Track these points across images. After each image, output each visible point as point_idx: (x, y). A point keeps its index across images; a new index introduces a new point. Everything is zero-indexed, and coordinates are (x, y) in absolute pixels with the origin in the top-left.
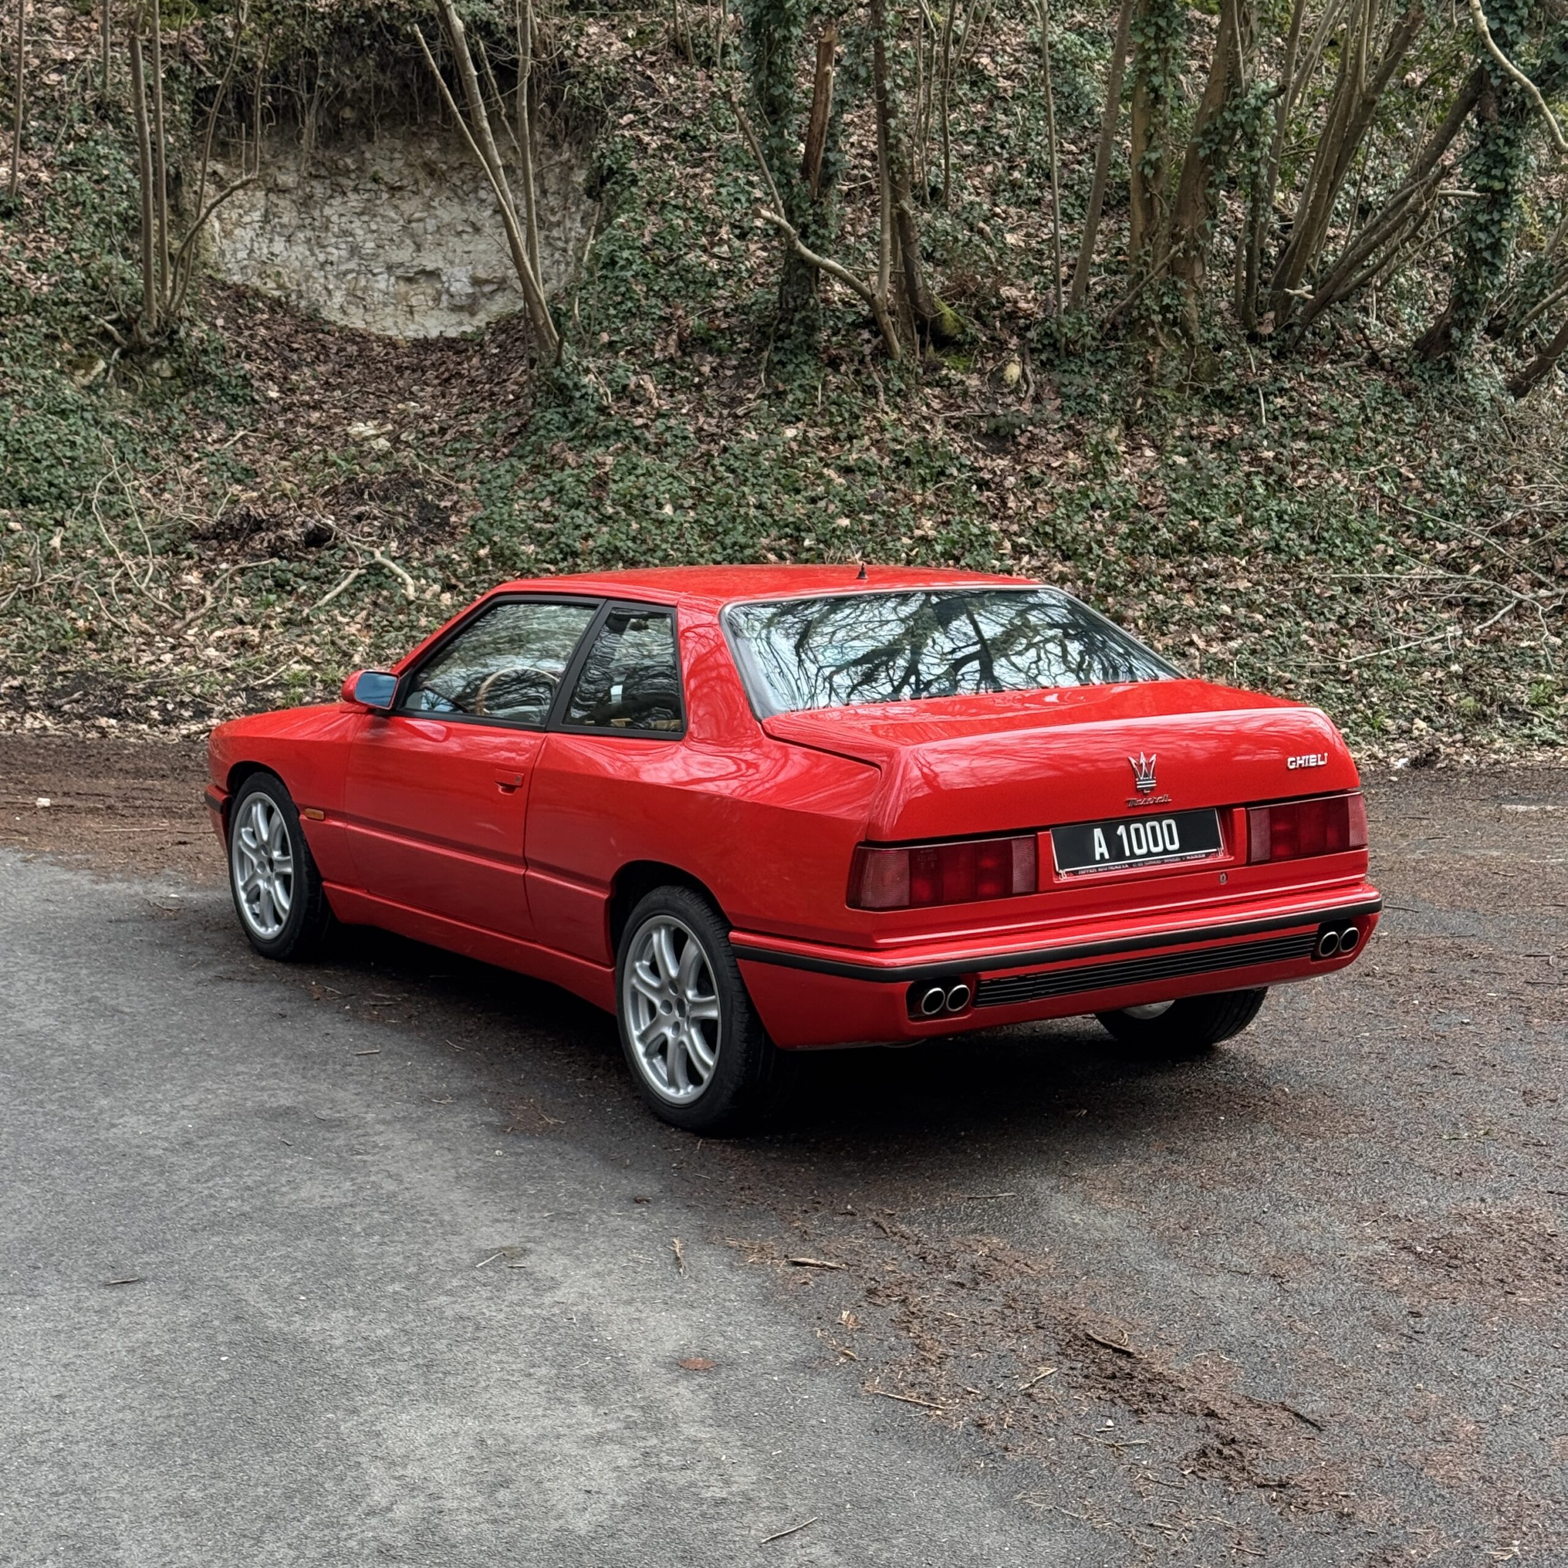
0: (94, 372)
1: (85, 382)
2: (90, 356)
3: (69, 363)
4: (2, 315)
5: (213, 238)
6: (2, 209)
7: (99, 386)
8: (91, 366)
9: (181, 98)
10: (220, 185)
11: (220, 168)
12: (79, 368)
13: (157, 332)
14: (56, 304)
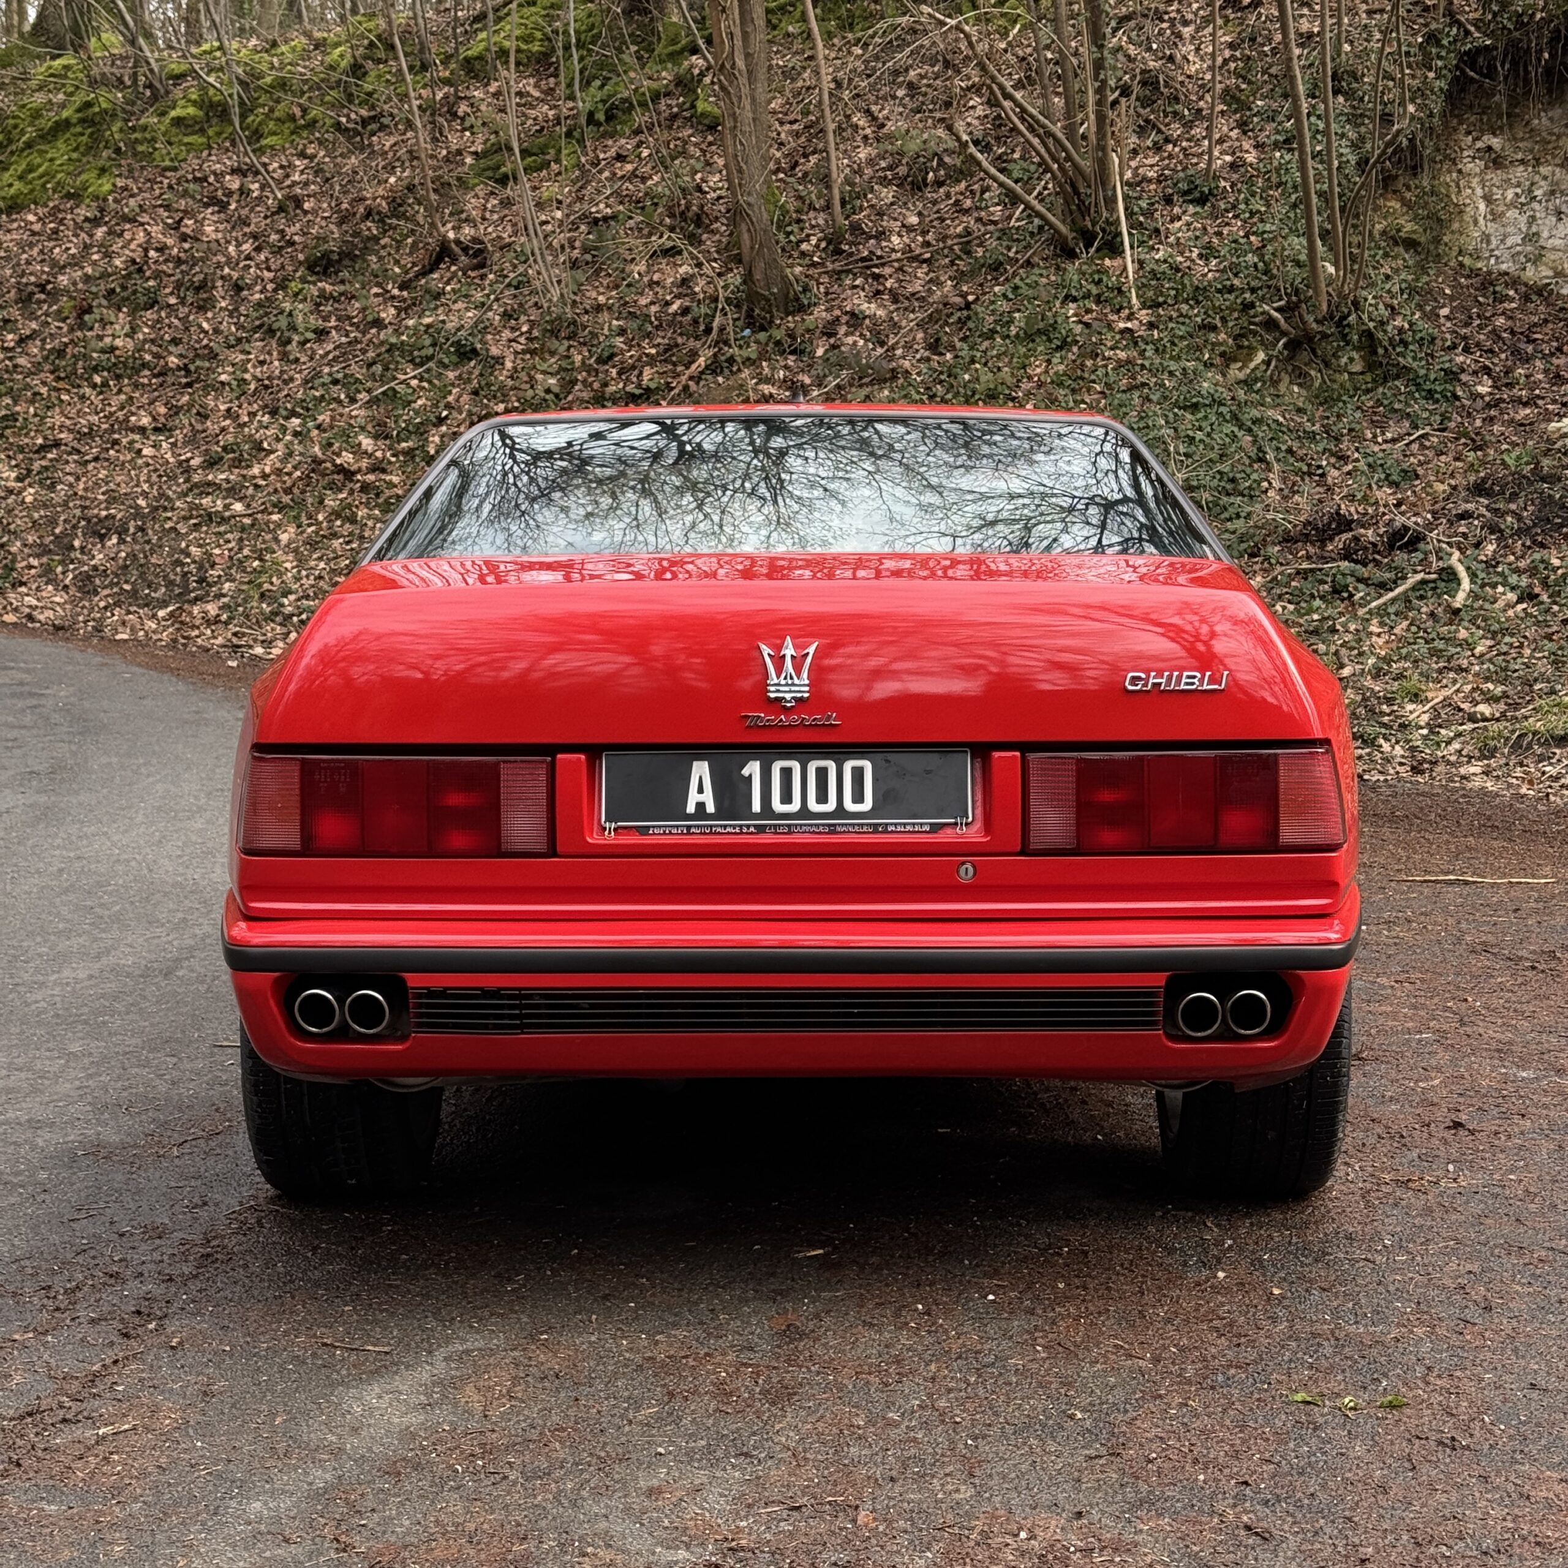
0: (1252, 365)
1: (1241, 376)
2: (1249, 347)
3: (1223, 355)
4: (1159, 305)
5: (1476, 222)
6: (1197, 194)
7: (1256, 380)
8: (1250, 358)
9: (1440, 63)
10: (1496, 162)
11: (1496, 142)
12: (1235, 360)
13: (1325, 318)
14: (1219, 291)
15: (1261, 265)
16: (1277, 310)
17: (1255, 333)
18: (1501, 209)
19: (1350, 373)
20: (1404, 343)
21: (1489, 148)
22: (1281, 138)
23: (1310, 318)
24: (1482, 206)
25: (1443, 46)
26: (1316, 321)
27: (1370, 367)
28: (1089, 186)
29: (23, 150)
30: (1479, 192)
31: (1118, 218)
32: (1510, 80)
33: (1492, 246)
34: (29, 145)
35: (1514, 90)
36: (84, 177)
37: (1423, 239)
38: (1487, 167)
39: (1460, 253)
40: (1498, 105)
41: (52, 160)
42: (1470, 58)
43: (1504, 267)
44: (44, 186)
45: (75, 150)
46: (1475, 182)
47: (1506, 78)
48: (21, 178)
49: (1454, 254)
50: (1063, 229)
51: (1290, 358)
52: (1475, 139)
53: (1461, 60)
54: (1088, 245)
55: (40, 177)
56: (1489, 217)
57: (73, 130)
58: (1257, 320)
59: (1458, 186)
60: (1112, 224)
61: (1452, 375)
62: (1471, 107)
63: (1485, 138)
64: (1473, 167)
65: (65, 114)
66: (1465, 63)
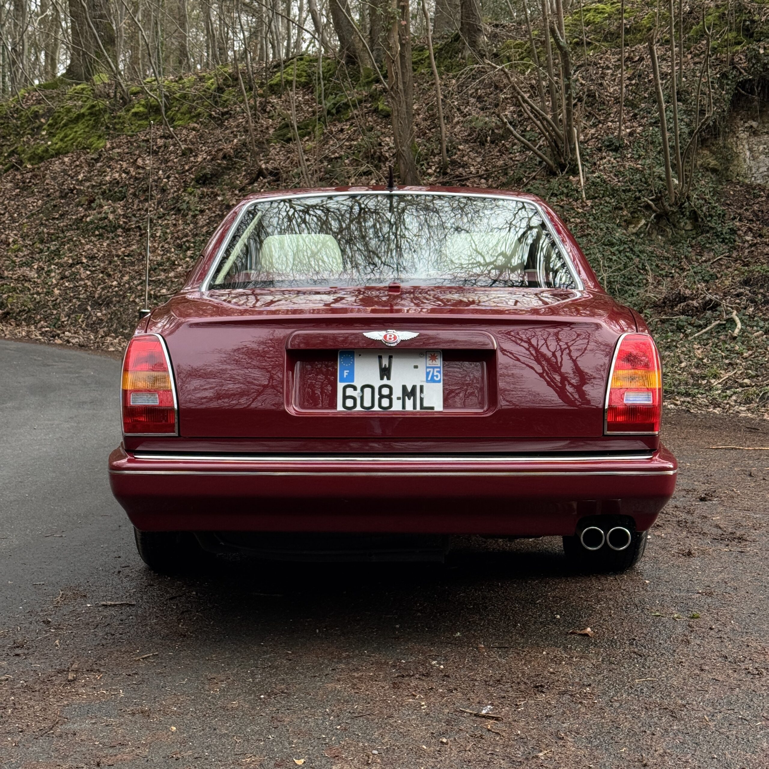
0: (639, 226)
1: (634, 231)
2: (638, 218)
3: (625, 221)
4: (596, 198)
5: (745, 161)
6: (613, 147)
7: (641, 233)
8: (638, 222)
9: (728, 87)
10: (754, 133)
11: (754, 124)
12: (631, 223)
13: (674, 204)
14: (624, 191)
15: (643, 179)
16: (651, 200)
17: (641, 211)
18: (757, 155)
19: (686, 230)
20: (711, 216)
21: (751, 127)
22: (653, 121)
23: (666, 204)
24: (748, 153)
25: (729, 79)
26: (670, 206)
27: (695, 227)
28: (563, 143)
29: (62, 127)
30: (746, 147)
31: (576, 158)
32: (762, 95)
33: (753, 172)
34: (65, 125)
35: (763, 100)
36: (91, 140)
37: (720, 169)
38: (750, 135)
39: (738, 175)
40: (756, 107)
41: (76, 132)
42: (742, 84)
43: (759, 182)
44: (72, 144)
45: (87, 127)
46: (744, 142)
47: (759, 94)
48: (61, 140)
49: (735, 175)
50: (551, 163)
51: (657, 223)
52: (745, 122)
53: (738, 85)
54: (562, 171)
55: (71, 140)
56: (751, 158)
57: (86, 118)
58: (642, 205)
59: (736, 144)
60: (573, 160)
61: (733, 231)
62: (743, 107)
63: (749, 122)
64: (744, 135)
65: (82, 111)
66: (740, 87)
